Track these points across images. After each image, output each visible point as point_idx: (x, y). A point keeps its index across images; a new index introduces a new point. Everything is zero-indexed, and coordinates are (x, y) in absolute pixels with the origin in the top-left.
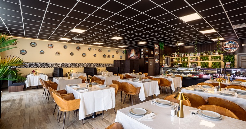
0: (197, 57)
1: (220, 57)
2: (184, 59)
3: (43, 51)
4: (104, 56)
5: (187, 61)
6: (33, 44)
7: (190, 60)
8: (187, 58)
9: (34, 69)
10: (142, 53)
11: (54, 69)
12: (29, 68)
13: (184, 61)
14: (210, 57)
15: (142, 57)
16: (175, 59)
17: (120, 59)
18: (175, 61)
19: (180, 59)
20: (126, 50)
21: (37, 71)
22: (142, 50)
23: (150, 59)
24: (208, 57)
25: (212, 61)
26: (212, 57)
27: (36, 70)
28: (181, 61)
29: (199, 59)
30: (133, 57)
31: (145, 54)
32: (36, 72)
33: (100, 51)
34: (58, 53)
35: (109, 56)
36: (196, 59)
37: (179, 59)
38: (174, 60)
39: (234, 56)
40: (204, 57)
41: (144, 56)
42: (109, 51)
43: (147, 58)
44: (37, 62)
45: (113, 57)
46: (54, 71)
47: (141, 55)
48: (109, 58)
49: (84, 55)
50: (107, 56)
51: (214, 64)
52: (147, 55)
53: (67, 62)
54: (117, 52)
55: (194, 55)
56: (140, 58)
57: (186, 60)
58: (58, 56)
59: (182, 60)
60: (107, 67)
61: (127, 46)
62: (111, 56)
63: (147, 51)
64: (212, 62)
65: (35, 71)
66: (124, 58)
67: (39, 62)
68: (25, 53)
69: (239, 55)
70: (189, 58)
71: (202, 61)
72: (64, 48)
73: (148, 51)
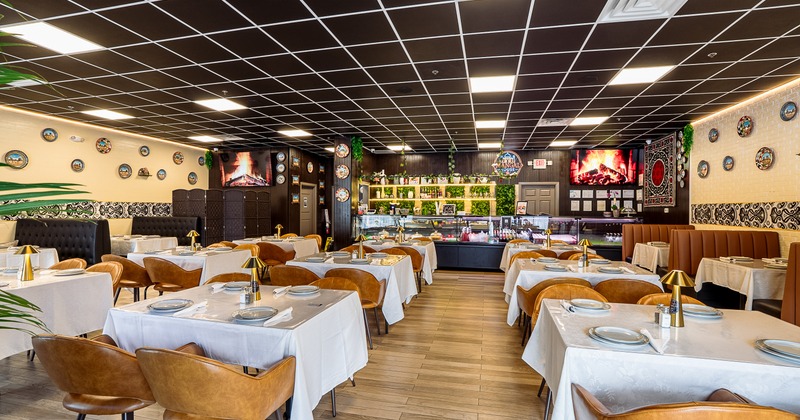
0: (438, 187)
1: (487, 189)
2: (405, 192)
4: (124, 170)
5: (414, 197)
7: (422, 195)
8: (413, 189)
10: (281, 168)
13: (406, 196)
14: (468, 186)
15: (281, 179)
16: (380, 190)
17: (189, 187)
18: (381, 197)
19: (395, 191)
20: (210, 153)
22: (281, 157)
23: (304, 187)
24: (463, 187)
25: (474, 199)
26: (472, 190)
28: (398, 196)
29: (444, 193)
30: (242, 181)
31: (290, 172)
33: (103, 146)
35: (144, 174)
36: (437, 193)
37: (392, 192)
38: (378, 193)
39: (513, 188)
40: (456, 188)
41: (289, 179)
42: (144, 151)
43: (295, 185)
45: (162, 174)
47: (275, 173)
48: (142, 181)
50: (135, 172)
51: (477, 205)
52: (296, 174)
54: (177, 158)
55: (433, 182)
56: (273, 182)
57: (410, 194)
59: (401, 194)
60: (136, 219)
61: (228, 139)
62: (153, 171)
63: (296, 162)
64: (473, 202)
66: (203, 184)
69: (523, 186)
70: (418, 190)
71: (451, 197)
73: (301, 163)
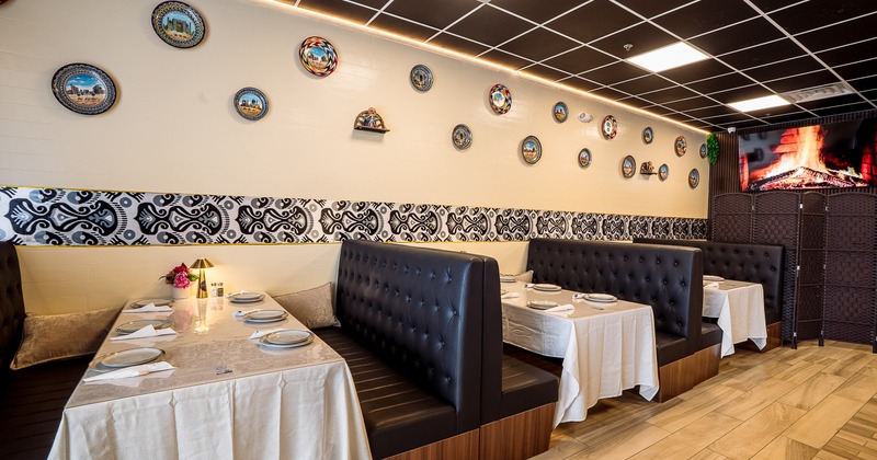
3: (259, 93)
6: (181, 26)
9: (186, 254)
11: (344, 253)
12: (141, 242)
21: (211, 275)
27: (200, 264)
32: (203, 287)
34: (369, 125)
44: (208, 189)
46: (342, 272)
49: (531, 150)
53: (430, 200)
58: (367, 146)
65: (195, 272)
67: (228, 191)
68: (103, 97)
72: (414, 82)
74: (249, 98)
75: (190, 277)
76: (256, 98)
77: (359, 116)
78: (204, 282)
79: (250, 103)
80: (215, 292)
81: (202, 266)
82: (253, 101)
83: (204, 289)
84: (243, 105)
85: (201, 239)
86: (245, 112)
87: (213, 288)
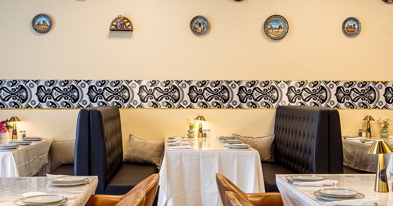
3: (44, 16)
21: (20, 126)
27: (13, 119)
32: (14, 133)
58: (121, 42)
65: (11, 124)
74: (41, 20)
75: (8, 127)
76: (45, 19)
77: (113, 22)
78: (16, 130)
79: (42, 23)
80: (21, 137)
81: (14, 120)
82: (44, 22)
83: (16, 134)
84: (38, 25)
85: (16, 106)
86: (39, 29)
87: (21, 133)
